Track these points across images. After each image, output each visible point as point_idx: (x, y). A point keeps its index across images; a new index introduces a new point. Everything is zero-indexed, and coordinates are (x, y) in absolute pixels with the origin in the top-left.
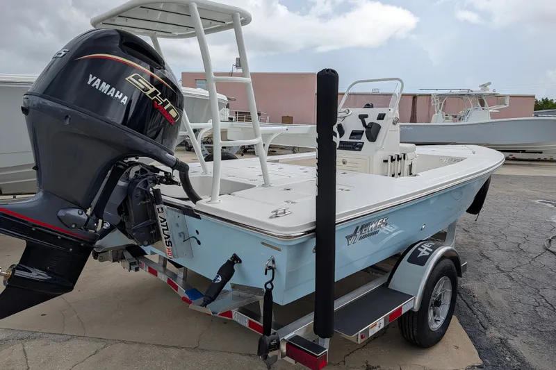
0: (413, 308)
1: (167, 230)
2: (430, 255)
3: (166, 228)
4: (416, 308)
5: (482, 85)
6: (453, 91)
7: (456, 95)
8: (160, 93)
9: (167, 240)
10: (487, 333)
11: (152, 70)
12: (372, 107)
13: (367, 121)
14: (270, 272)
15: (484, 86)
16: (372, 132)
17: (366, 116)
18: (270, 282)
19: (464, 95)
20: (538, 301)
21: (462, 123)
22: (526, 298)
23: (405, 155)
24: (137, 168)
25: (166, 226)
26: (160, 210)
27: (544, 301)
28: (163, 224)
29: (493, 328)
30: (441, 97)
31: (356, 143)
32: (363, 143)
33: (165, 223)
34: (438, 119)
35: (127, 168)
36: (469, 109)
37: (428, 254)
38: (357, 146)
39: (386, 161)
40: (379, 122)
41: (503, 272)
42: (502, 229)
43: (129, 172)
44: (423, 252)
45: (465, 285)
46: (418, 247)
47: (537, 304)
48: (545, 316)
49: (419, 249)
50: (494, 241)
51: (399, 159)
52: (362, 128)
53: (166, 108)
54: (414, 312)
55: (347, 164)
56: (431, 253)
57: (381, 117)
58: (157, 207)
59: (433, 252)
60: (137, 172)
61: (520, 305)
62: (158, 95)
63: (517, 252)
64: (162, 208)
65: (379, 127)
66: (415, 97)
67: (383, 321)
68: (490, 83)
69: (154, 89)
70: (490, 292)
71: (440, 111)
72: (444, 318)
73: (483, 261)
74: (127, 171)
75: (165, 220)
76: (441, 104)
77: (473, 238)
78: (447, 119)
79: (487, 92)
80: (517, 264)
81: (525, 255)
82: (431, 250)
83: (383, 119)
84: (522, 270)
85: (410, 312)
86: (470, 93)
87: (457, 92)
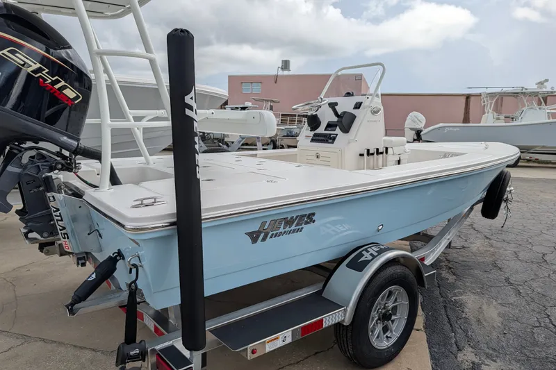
0: (343, 321)
1: (62, 220)
2: (372, 260)
3: (60, 218)
4: (347, 322)
5: (539, 83)
6: (504, 89)
7: (509, 93)
8: (47, 70)
9: (63, 232)
10: (459, 355)
11: (47, 51)
12: (352, 95)
13: (340, 110)
14: (134, 270)
15: (541, 84)
16: (345, 122)
17: (336, 104)
18: (135, 282)
19: (517, 93)
20: (540, 320)
21: (514, 123)
22: (527, 316)
23: (387, 149)
24: (33, 153)
25: (60, 216)
26: (52, 199)
27: (548, 320)
28: (55, 213)
29: (470, 349)
30: (492, 95)
31: (331, 134)
32: (337, 135)
33: (58, 213)
34: (489, 119)
35: (20, 151)
36: (523, 109)
37: (370, 258)
38: (331, 139)
39: (362, 155)
40: (355, 112)
41: (511, 284)
42: (531, 237)
43: (21, 157)
44: (367, 256)
45: (457, 298)
46: (363, 251)
47: (538, 325)
48: (541, 339)
49: (364, 253)
50: (516, 250)
51: (378, 153)
52: (335, 119)
53: (57, 86)
54: (343, 326)
55: (321, 159)
56: (374, 257)
57: (358, 106)
58: (49, 194)
59: (377, 256)
60: (32, 157)
61: (515, 325)
62: (44, 72)
63: (538, 263)
64: (53, 197)
65: (353, 117)
66: (468, 97)
67: (290, 334)
68: (547, 81)
69: (38, 65)
70: (485, 307)
71: (491, 111)
72: (398, 335)
73: (492, 271)
74: (19, 156)
75: (58, 210)
76: (491, 104)
77: (492, 246)
78: (498, 119)
79: (544, 90)
80: (533, 277)
81: (547, 266)
82: (376, 254)
83: (359, 108)
84: (535, 285)
85: (338, 326)
86: (524, 91)
87: (510, 90)
